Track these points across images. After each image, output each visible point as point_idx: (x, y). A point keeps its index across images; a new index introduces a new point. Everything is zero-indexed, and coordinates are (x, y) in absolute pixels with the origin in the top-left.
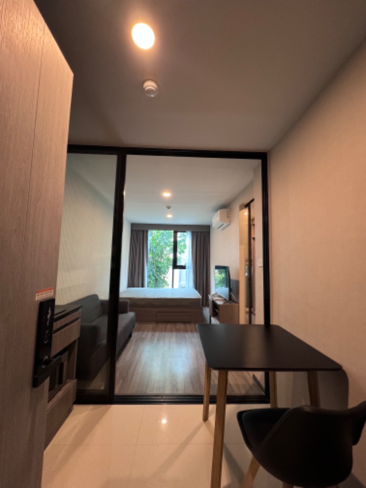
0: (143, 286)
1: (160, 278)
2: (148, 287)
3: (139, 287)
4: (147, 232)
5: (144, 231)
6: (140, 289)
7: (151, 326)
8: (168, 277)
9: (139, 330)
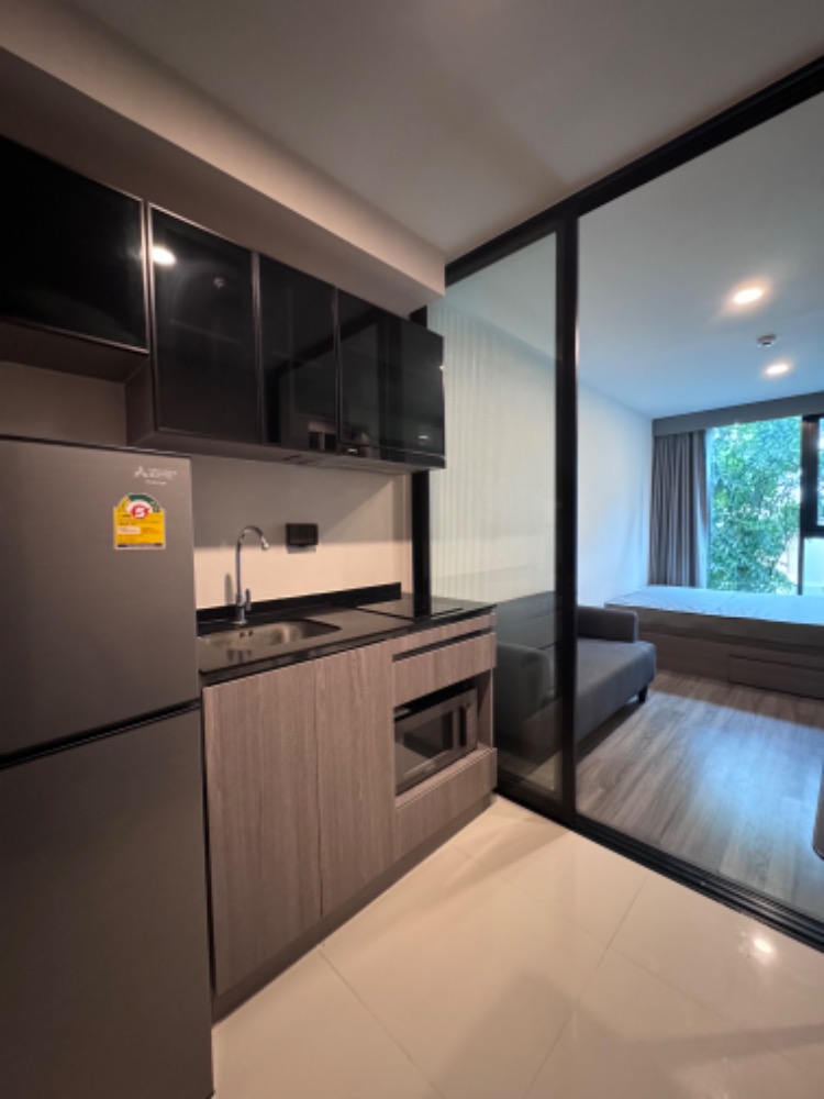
0: (693, 583)
1: (758, 565)
2: (709, 586)
3: (679, 584)
4: (702, 434)
5: (691, 434)
6: (685, 591)
7: (710, 687)
8: (787, 563)
9: (668, 689)
